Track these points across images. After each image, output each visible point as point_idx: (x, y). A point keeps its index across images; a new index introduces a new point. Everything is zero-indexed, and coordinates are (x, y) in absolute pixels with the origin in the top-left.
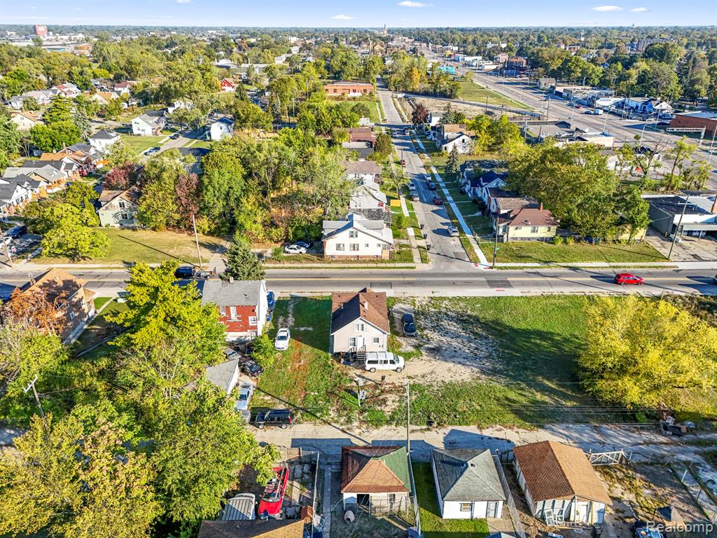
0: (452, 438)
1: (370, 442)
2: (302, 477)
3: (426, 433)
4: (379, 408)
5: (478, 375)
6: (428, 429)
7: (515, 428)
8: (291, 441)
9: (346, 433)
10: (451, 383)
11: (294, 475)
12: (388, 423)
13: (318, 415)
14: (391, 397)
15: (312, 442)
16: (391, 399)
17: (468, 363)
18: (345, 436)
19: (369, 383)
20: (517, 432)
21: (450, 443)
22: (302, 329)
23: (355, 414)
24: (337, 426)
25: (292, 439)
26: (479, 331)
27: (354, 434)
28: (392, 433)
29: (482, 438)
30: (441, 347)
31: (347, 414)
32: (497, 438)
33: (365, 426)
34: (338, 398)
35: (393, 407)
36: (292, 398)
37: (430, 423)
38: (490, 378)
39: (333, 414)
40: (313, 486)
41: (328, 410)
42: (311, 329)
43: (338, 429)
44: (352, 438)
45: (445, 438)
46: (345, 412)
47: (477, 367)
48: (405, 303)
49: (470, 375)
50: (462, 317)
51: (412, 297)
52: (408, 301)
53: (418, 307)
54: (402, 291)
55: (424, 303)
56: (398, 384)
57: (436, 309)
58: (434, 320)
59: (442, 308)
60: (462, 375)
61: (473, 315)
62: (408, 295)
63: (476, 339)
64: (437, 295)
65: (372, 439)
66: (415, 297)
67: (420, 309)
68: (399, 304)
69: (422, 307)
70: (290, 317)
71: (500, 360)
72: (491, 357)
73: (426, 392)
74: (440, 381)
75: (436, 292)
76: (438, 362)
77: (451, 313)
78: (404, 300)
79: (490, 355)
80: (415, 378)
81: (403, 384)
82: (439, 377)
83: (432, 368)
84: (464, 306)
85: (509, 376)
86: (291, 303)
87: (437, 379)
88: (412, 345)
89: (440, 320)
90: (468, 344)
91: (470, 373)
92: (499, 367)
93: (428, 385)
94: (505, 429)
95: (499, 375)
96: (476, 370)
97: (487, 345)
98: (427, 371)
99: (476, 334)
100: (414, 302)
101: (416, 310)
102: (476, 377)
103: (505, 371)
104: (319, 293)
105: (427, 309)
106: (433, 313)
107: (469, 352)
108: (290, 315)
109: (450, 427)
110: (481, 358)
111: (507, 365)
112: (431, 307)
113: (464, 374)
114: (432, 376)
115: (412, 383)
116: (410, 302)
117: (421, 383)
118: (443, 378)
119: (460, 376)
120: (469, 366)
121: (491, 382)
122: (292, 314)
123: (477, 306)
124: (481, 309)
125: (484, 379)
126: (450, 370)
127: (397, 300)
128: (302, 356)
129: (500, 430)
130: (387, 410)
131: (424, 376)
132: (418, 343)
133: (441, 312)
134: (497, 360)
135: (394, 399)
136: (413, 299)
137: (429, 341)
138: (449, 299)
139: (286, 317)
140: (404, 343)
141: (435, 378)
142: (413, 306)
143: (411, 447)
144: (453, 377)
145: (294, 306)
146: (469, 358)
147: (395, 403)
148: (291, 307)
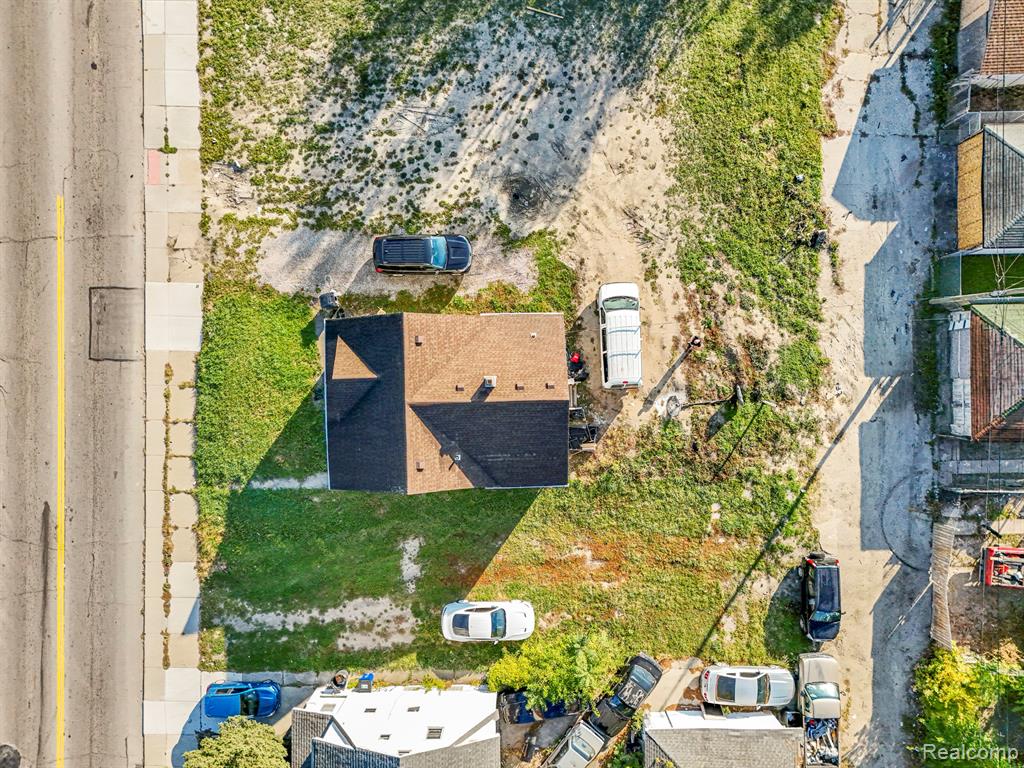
0: (862, 201)
1: (869, 381)
2: (975, 518)
3: (841, 254)
4: (773, 357)
5: (645, 99)
6: (832, 249)
7: (836, 53)
8: (867, 552)
9: (841, 434)
10: (681, 173)
11: (973, 536)
12: (812, 338)
13: (790, 498)
14: (734, 327)
15: (871, 501)
16: (744, 329)
17: (591, 114)
18: (853, 436)
19: (680, 377)
20: (845, 52)
21: (875, 207)
22: (410, 570)
23: (791, 412)
24: (820, 453)
25: (864, 547)
26: (425, 48)
27: (848, 416)
28: (842, 331)
29: (864, 135)
30: (508, 172)
31: (792, 431)
32: (866, 102)
33: (823, 391)
34: (736, 454)
35: (767, 322)
36: (731, 564)
37: (816, 242)
38: (655, 69)
39: (789, 464)
40: (1000, 495)
41: (775, 476)
42: (412, 546)
43: (830, 450)
44: (859, 419)
45: (859, 217)
46: (785, 435)
47: (608, 95)
48: (250, 253)
49: (644, 119)
50: (344, 84)
51: (204, 225)
52: (238, 243)
53: (272, 211)
54: (158, 257)
55: (244, 189)
56: (682, 306)
57: (288, 157)
58: (362, 174)
59: (283, 137)
60: (642, 137)
61: (332, 45)
62: (190, 237)
63: (470, 68)
64: (189, 139)
65: (862, 377)
66: (204, 216)
67: (293, 207)
68: (256, 270)
69: (279, 201)
70: (341, 615)
71: (577, 23)
72: (562, 44)
73: (710, 240)
74: (666, 198)
75: (166, 139)
76: (584, 192)
77: (320, 113)
78: (230, 252)
79: (555, 46)
80: (654, 263)
81: (682, 293)
82: (653, 201)
83: (610, 214)
84: (273, 63)
85: (649, 19)
86: (248, 621)
87: (657, 207)
88: (501, 256)
89: (362, 155)
90: (494, 94)
91: (634, 117)
92: (609, 33)
93: (684, 230)
94: (836, 79)
95: (647, 43)
96: (621, 97)
97: (502, 41)
98: (622, 226)
99: (442, 61)
100: (242, 223)
101: (300, 220)
102: (654, 105)
103: (627, 24)
104: (175, 537)
105: (286, 184)
106: (319, 170)
107: (538, 100)
108: (331, 615)
109: (827, 200)
110: (565, 74)
111: (601, 9)
112: (278, 170)
113: (638, 132)
114: (646, 216)
115: (676, 272)
116: (243, 236)
117: (672, 248)
118: (656, 190)
119: (647, 145)
120: (602, 112)
121: (673, 69)
122: (322, 612)
123: (270, 18)
124: (291, 12)
125: (661, 86)
126: (622, 166)
127: (230, 277)
128: (556, 557)
129: (840, 90)
130: (777, 339)
131: (646, 239)
132: (489, 237)
133: (309, 145)
134: (580, 33)
135: (740, 322)
136: (220, 222)
137: (477, 205)
138: (217, 104)
139: (343, 628)
140: (494, 276)
141: (653, 210)
142: (273, 229)
143: (887, 292)
144: (652, 163)
145: (266, 611)
146: (568, 105)
147: (755, 319)
148: (272, 620)
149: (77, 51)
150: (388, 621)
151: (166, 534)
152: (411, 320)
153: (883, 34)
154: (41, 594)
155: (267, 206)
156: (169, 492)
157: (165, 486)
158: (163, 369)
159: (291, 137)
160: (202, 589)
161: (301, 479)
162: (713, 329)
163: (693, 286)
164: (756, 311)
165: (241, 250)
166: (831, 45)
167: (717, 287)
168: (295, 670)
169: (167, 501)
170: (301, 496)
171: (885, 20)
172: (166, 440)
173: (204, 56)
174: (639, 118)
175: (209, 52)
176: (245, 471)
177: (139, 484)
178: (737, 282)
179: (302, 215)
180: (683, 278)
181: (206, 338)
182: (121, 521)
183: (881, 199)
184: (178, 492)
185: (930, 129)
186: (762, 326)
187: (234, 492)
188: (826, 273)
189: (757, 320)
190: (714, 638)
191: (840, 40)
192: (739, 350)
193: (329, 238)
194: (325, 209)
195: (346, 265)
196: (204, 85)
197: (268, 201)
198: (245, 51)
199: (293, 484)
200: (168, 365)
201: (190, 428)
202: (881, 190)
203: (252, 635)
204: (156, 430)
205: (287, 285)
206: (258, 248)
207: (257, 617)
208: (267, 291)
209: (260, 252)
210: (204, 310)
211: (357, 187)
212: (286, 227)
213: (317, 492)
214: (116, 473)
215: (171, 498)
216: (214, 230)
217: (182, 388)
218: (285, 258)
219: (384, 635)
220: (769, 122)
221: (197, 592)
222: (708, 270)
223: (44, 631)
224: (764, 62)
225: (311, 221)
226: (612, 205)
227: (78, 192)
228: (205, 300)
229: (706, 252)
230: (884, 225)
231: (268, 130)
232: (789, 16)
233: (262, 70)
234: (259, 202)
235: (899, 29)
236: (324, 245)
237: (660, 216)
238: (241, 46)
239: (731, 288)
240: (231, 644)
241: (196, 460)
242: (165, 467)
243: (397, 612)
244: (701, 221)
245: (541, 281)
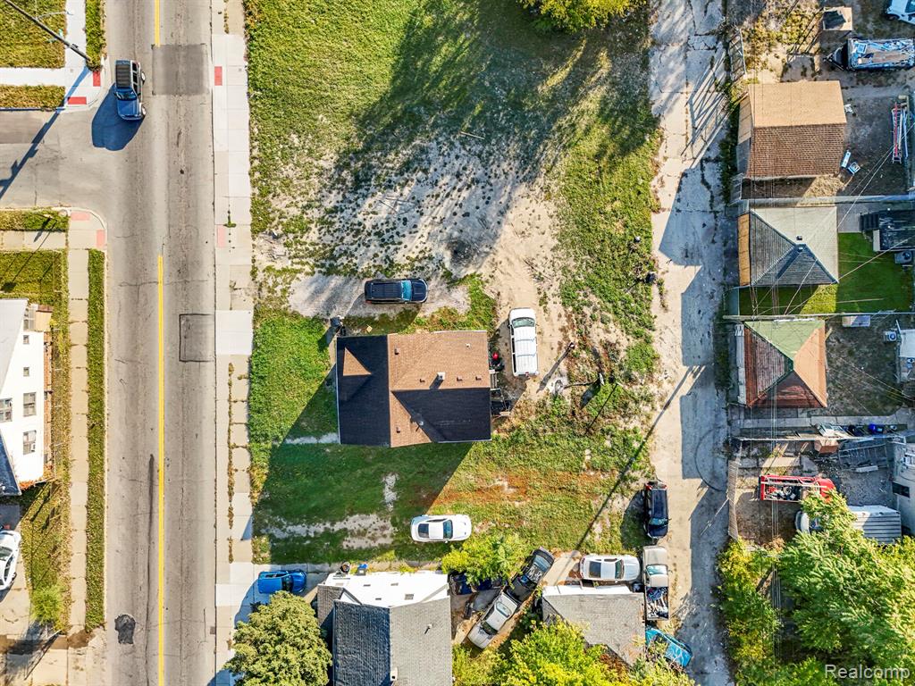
0: (678, 253)
1: (686, 369)
2: (756, 457)
3: (665, 287)
4: (623, 354)
5: (538, 190)
6: (660, 284)
7: (659, 159)
8: (686, 480)
9: (668, 403)
10: (562, 237)
11: (753, 468)
12: (648, 341)
13: (636, 445)
14: (597, 334)
15: (689, 447)
16: (603, 336)
17: (503, 200)
18: (676, 404)
19: (563, 367)
20: (665, 158)
21: (687, 256)
22: (390, 495)
23: (636, 390)
24: (655, 416)
25: (683, 478)
26: (395, 160)
27: (673, 392)
28: (668, 336)
29: (679, 211)
30: (450, 237)
31: (636, 402)
32: (679, 190)
33: (656, 375)
34: (600, 417)
35: (618, 332)
36: (598, 489)
37: (649, 279)
38: (544, 171)
39: (634, 423)
40: (770, 442)
41: (626, 431)
42: (391, 480)
43: (661, 414)
44: (680, 393)
45: (676, 263)
46: (632, 405)
47: (514, 187)
48: (284, 291)
49: (537, 202)
50: (344, 181)
51: (253, 273)
52: (276, 284)
53: (298, 263)
54: (224, 293)
55: (280, 249)
56: (564, 322)
57: (308, 229)
58: (356, 239)
59: (305, 216)
60: (536, 214)
61: (336, 157)
62: (244, 281)
63: (425, 171)
64: (244, 218)
65: (681, 366)
66: (253, 267)
67: (311, 261)
68: (288, 302)
69: (302, 257)
70: (345, 526)
71: (493, 142)
72: (484, 155)
73: (581, 279)
74: (552, 253)
75: (229, 218)
76: (499, 249)
77: (328, 201)
78: (271, 290)
79: (479, 156)
80: (545, 294)
81: (563, 313)
82: (544, 254)
83: (516, 263)
84: (298, 169)
85: (540, 139)
86: (284, 531)
87: (546, 259)
88: (446, 291)
89: (356, 227)
90: (441, 187)
91: (531, 201)
92: (514, 148)
93: (563, 274)
94: (660, 175)
95: (538, 155)
96: (522, 189)
97: (445, 154)
98: (524, 271)
99: (407, 166)
100: (279, 271)
101: (316, 269)
102: (543, 193)
103: (526, 142)
104: (236, 476)
105: (307, 246)
106: (328, 237)
107: (469, 191)
108: (338, 526)
109: (656, 253)
110: (486, 174)
111: (509, 133)
112: (301, 237)
113: (533, 211)
114: (539, 264)
115: (559, 300)
116: (279, 280)
117: (556, 285)
118: (545, 247)
119: (539, 219)
120: (510, 198)
121: (555, 171)
122: (333, 524)
123: (296, 141)
124: (310, 137)
125: (548, 182)
126: (523, 232)
127: (271, 307)
128: (485, 486)
129: (663, 182)
130: (625, 342)
131: (540, 279)
132: (439, 279)
133: (322, 221)
134: (495, 148)
135: (600, 331)
136: (264, 271)
137: (431, 258)
138: (262, 195)
139: (346, 535)
140: (442, 303)
141: (544, 260)
142: (298, 275)
143: (696, 312)
144: (543, 231)
145: (296, 524)
146: (488, 194)
147: (610, 329)
148: (300, 530)
149: (171, 163)
150: (376, 530)
151: (230, 474)
152: (393, 338)
153: (689, 146)
154: (148, 516)
155: (295, 260)
156: (231, 447)
157: (229, 443)
158: (228, 366)
159: (310, 216)
160: (254, 510)
161: (318, 437)
162: (584, 337)
163: (570, 309)
164: (611, 325)
165: (278, 289)
166: (655, 154)
167: (585, 309)
168: (315, 562)
169: (230, 453)
170: (318, 448)
171: (690, 138)
172: (230, 413)
173: (253, 165)
174: (534, 202)
175: (256, 163)
176: (282, 433)
177: (213, 442)
178: (599, 306)
179: (318, 266)
180: (564, 304)
181: (255, 346)
182: (200, 466)
183: (690, 251)
184: (237, 447)
185: (720, 207)
186: (616, 334)
187: (274, 446)
188: (656, 299)
189: (612, 330)
190: (588, 537)
191: (661, 151)
192: (600, 350)
193: (336, 281)
194: (332, 262)
195: (346, 298)
196: (254, 184)
197: (295, 257)
198: (280, 162)
199: (313, 440)
200: (230, 364)
201: (245, 404)
202: (690, 245)
203: (286, 540)
204: (223, 406)
205: (308, 312)
206: (289, 288)
207: (290, 528)
208: (296, 315)
209: (290, 290)
210: (254, 328)
211: (353, 247)
212: (307, 274)
213: (328, 445)
214: (197, 435)
215: (233, 451)
216: (260, 276)
217: (240, 379)
218: (307, 294)
219: (373, 538)
220: (617, 203)
221: (251, 512)
222: (580, 298)
223: (150, 539)
224: (613, 166)
225: (323, 270)
226: (518, 257)
227: (172, 253)
228: (254, 322)
229: (578, 286)
230: (693, 268)
231: (295, 211)
232: (629, 136)
233: (291, 173)
234: (289, 258)
235: (699, 143)
236: (332, 285)
237: (549, 264)
238: (277, 158)
239: (595, 310)
240: (273, 546)
241: (249, 426)
242: (229, 431)
243: (382, 523)
244: (575, 267)
245: (472, 306)
